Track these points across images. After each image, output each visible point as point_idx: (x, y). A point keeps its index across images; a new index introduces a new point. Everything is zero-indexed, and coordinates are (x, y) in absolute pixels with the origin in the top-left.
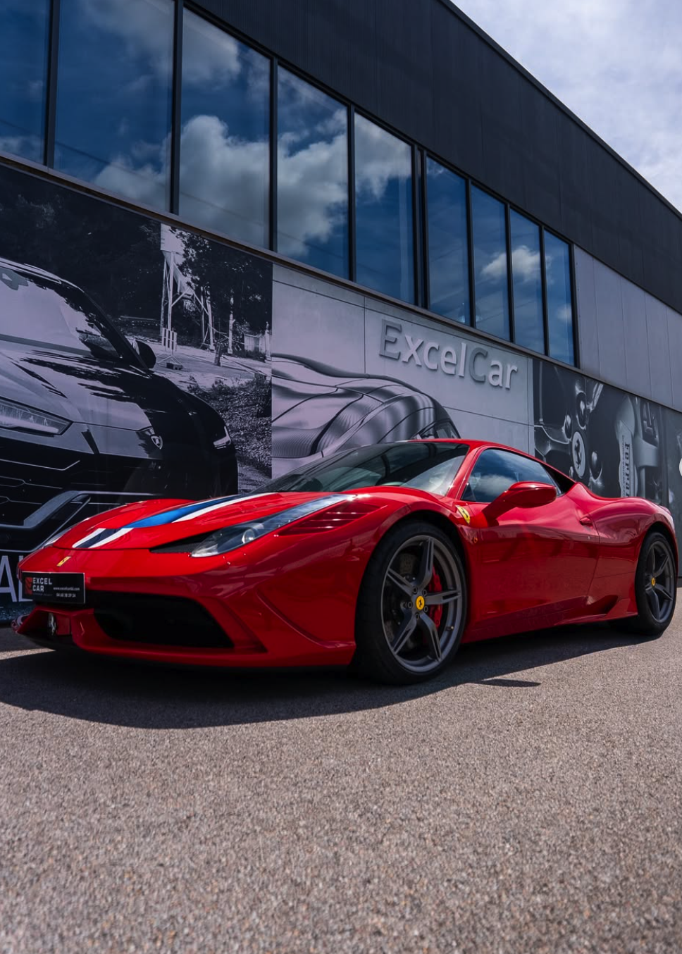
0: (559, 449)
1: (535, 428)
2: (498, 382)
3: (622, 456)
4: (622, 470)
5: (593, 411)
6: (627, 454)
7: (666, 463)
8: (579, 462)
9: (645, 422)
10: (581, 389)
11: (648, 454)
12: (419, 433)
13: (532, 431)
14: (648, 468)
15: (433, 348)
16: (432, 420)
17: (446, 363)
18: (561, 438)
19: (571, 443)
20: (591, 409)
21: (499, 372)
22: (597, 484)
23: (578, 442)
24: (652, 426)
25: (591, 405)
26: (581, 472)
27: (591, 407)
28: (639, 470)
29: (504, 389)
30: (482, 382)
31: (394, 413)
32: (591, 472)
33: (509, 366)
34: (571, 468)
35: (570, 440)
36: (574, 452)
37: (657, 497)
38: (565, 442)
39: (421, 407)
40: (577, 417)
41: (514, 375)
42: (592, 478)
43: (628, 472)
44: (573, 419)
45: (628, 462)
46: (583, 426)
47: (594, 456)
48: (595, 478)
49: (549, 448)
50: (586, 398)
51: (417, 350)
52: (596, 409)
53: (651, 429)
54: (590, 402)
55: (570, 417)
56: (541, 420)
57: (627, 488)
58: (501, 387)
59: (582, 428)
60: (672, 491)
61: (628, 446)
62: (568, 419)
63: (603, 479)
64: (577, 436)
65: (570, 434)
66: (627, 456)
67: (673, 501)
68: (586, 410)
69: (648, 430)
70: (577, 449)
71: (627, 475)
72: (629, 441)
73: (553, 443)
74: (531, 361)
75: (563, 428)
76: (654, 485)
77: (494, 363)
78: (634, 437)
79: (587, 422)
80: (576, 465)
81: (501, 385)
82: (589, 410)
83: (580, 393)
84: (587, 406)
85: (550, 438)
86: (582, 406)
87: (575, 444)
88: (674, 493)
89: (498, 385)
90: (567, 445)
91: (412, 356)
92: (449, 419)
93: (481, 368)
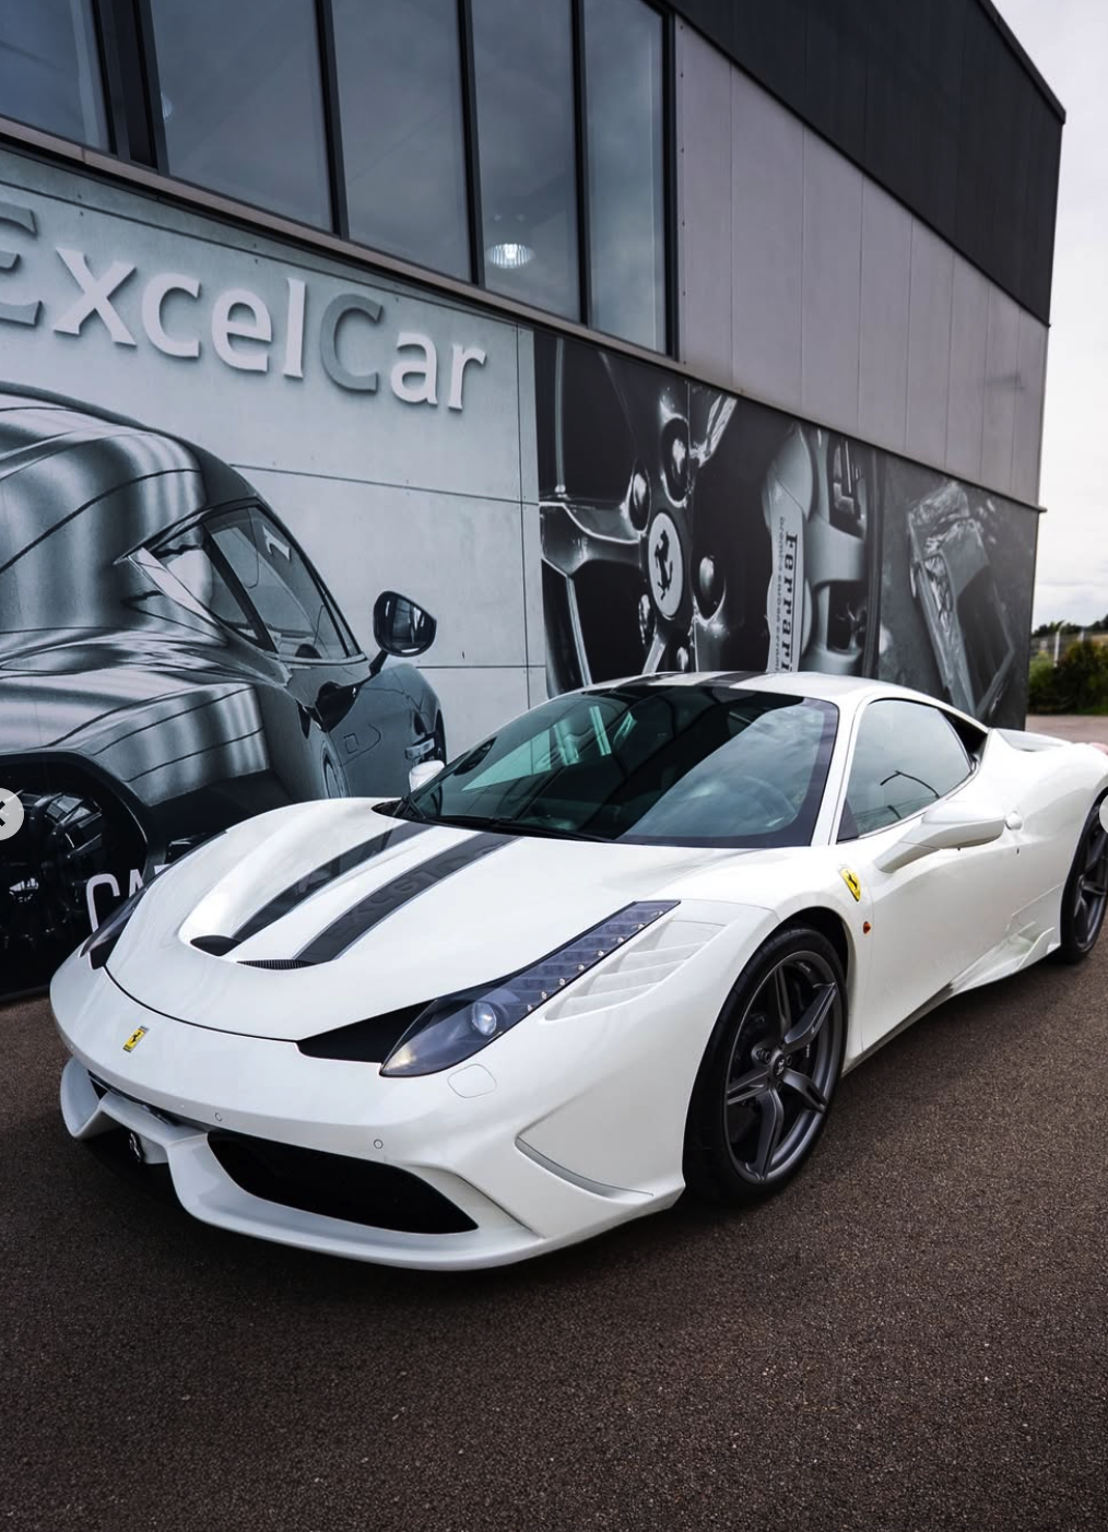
0: (609, 557)
1: (543, 510)
2: (425, 390)
3: (777, 561)
4: (775, 593)
5: (707, 463)
6: (789, 557)
7: (880, 573)
8: (666, 583)
9: (837, 486)
10: (676, 410)
11: (840, 556)
12: (146, 545)
13: (534, 518)
14: (837, 587)
15: (174, 293)
16: (192, 505)
17: (231, 336)
18: (618, 530)
19: (645, 541)
20: (703, 459)
21: (428, 366)
22: (710, 631)
23: (664, 537)
24: (854, 495)
25: (703, 448)
26: (669, 604)
27: (701, 454)
28: (816, 591)
29: (442, 410)
30: (370, 393)
31: (39, 496)
32: (695, 603)
33: (457, 349)
34: (645, 600)
35: (642, 533)
36: (652, 560)
37: (853, 644)
38: (629, 538)
39: (146, 468)
40: (663, 477)
41: (474, 373)
42: (698, 618)
43: (789, 597)
44: (653, 483)
45: (789, 574)
46: (678, 498)
47: (707, 568)
48: (707, 615)
49: (584, 555)
50: (691, 431)
51: (112, 297)
52: (716, 459)
53: (851, 500)
54: (701, 442)
55: (644, 477)
56: (560, 489)
57: (786, 631)
58: (434, 406)
59: (677, 504)
60: (888, 627)
61: (792, 539)
62: (638, 485)
63: (728, 617)
64: (662, 523)
65: (641, 518)
66: (790, 562)
67: (889, 649)
68: (689, 462)
69: (845, 505)
70: (662, 555)
71: (787, 603)
72: (796, 529)
73: (592, 542)
74: (527, 337)
75: (624, 508)
76: (849, 619)
77: (405, 338)
78: (809, 520)
79: (690, 490)
80: (657, 591)
81: (432, 400)
82: (697, 460)
83: (674, 422)
84: (692, 452)
85: (588, 531)
86: (678, 452)
87: (655, 542)
88: (892, 632)
89: (425, 402)
90: (635, 546)
91: (94, 314)
92: (257, 498)
93: (361, 351)
